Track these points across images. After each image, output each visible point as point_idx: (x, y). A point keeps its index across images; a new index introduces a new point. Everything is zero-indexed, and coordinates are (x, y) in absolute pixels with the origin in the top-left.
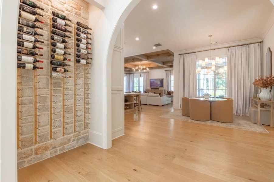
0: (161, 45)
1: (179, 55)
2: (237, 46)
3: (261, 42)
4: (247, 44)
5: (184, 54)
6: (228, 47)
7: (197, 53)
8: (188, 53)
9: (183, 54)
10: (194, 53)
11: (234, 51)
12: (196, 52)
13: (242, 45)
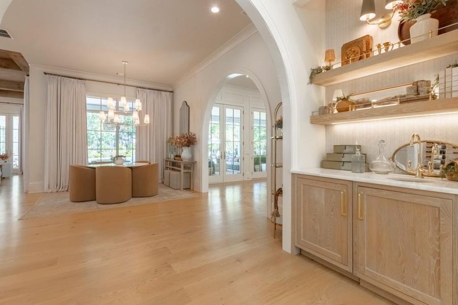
0: (8, 36)
1: (45, 73)
2: (149, 89)
3: (171, 92)
4: (159, 90)
5: (59, 76)
6: (137, 87)
7: (87, 81)
8: (70, 77)
9: (56, 75)
10: (82, 79)
11: (145, 94)
12: (85, 80)
13: (154, 90)
